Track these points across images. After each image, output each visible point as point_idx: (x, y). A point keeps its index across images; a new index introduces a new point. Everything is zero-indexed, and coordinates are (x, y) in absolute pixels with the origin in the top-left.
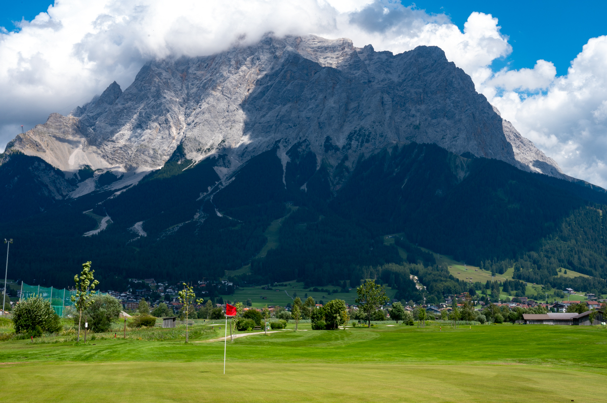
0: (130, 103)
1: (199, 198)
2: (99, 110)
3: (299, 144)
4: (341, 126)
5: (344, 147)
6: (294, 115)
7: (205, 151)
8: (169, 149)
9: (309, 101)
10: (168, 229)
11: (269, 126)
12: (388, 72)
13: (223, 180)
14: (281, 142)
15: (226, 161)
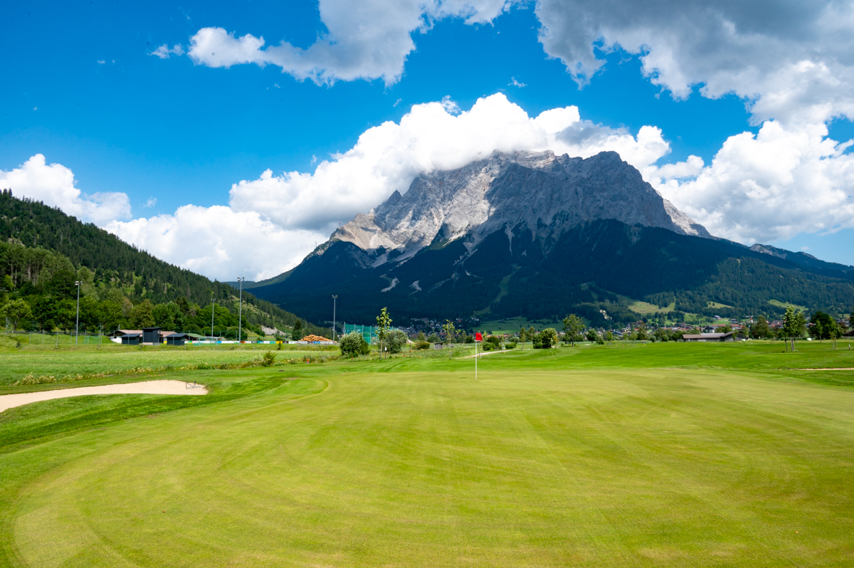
0: (407, 204)
1: (454, 264)
2: (387, 209)
3: (520, 224)
4: (548, 211)
5: (551, 225)
6: (515, 205)
7: (457, 233)
8: (433, 233)
9: (526, 195)
10: (435, 285)
12: (579, 171)
13: (470, 251)
14: (507, 224)
15: (471, 238)
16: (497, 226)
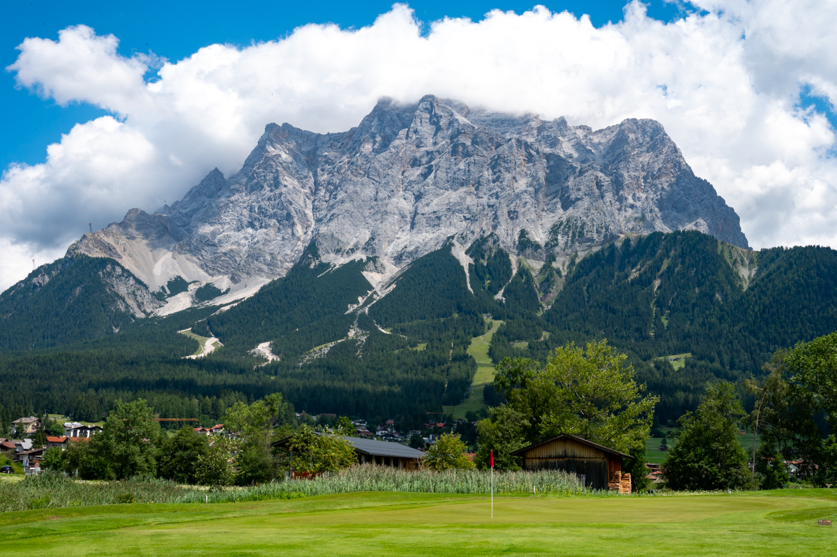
0: (237, 196)
1: (348, 312)
2: (194, 205)
3: (483, 240)
4: (540, 217)
5: (547, 245)
6: (470, 202)
7: (347, 253)
8: (293, 254)
9: (492, 184)
10: (312, 351)
11: (436, 217)
13: (377, 288)
14: (455, 239)
15: (378, 265)
16: (432, 243)
